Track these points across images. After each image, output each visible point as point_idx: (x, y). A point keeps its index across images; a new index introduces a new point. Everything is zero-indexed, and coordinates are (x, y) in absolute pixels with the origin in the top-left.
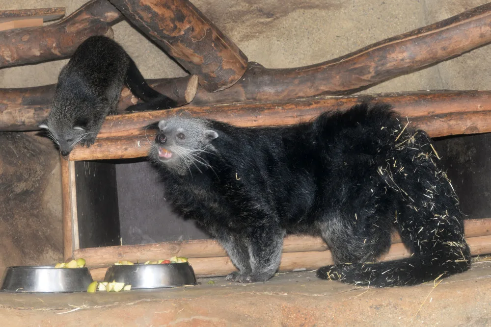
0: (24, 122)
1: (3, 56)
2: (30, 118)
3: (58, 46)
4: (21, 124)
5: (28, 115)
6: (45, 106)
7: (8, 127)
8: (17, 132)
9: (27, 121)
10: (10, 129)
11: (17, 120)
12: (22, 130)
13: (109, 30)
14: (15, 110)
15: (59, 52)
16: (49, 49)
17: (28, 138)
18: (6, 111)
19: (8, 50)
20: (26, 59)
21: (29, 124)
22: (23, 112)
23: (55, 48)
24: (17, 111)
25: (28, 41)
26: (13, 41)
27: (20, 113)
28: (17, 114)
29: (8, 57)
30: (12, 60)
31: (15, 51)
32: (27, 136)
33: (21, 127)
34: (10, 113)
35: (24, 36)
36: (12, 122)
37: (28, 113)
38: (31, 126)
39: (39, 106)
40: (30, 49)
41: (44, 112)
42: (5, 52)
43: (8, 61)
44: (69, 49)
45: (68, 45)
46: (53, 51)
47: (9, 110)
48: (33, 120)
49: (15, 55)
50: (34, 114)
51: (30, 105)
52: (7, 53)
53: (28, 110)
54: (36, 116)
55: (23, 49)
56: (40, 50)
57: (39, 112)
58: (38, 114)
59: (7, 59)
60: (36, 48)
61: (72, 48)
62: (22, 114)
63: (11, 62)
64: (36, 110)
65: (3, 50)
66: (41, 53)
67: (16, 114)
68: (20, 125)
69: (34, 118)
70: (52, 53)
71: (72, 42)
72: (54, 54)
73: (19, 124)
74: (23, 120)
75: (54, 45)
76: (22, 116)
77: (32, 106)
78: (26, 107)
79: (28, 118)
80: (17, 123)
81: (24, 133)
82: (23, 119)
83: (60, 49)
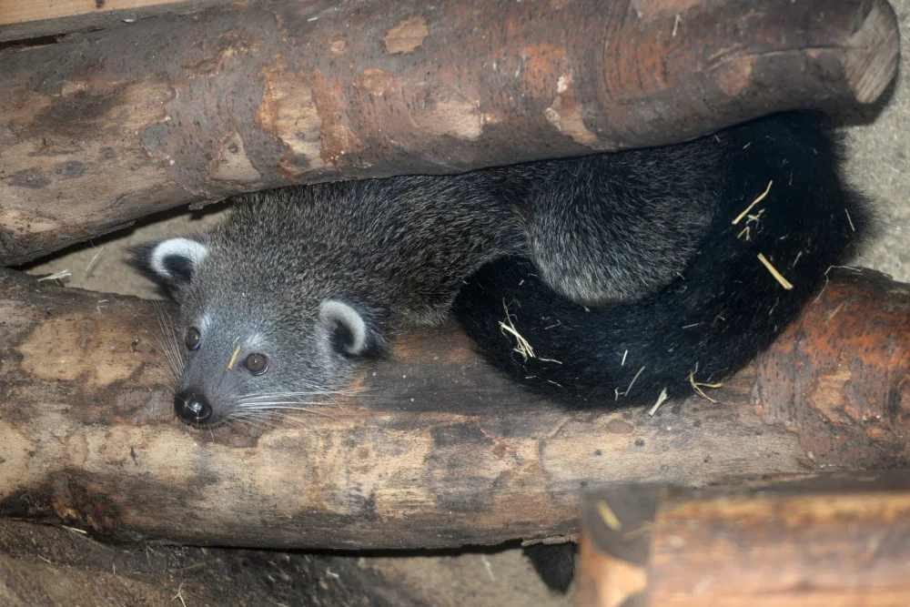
0: (370, 502)
1: (275, 130)
2: (406, 483)
3: (584, 92)
4: (357, 509)
5: (393, 464)
6: (494, 421)
7: (281, 523)
8: (325, 553)
9: (387, 495)
10: (292, 537)
11: (332, 487)
12: (356, 544)
13: (874, 14)
14: (328, 436)
15: (588, 124)
16: (535, 105)
17: (380, 591)
18: (278, 435)
19: (308, 98)
20: (403, 153)
21: (400, 514)
22: (368, 445)
23: (566, 102)
24: (337, 441)
25: (417, 57)
26: (336, 48)
27: (355, 452)
28: (334, 456)
29: (301, 136)
30: (324, 156)
31: (342, 104)
32: (380, 580)
33: (352, 529)
34: (299, 449)
35: (396, 24)
36: (304, 500)
37: (397, 453)
38: (409, 524)
39: (459, 418)
40: (428, 98)
41: (488, 453)
42: (284, 111)
43: (300, 160)
44: (647, 114)
45: (641, 85)
46: (553, 115)
47: (294, 434)
48: (419, 494)
49: (343, 130)
50: (431, 458)
51: (410, 409)
52: (295, 113)
53: (396, 434)
54: (439, 473)
55: (385, 97)
56: (481, 110)
57: (453, 450)
58: (452, 465)
59: (299, 147)
60: (463, 99)
61: (661, 108)
62: (364, 454)
63: (317, 164)
64: (439, 442)
65: (279, 95)
66: (487, 127)
67: (333, 452)
68: (347, 520)
69: (427, 481)
70: (549, 126)
71: (665, 74)
72: (558, 134)
73: (342, 511)
74: (365, 494)
75: (562, 85)
76: (365, 470)
77: (423, 417)
78: (387, 418)
79: (397, 480)
80: (330, 507)
81: (362, 561)
82: (368, 483)
83: (591, 109)
